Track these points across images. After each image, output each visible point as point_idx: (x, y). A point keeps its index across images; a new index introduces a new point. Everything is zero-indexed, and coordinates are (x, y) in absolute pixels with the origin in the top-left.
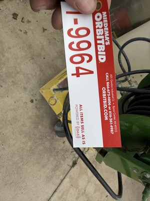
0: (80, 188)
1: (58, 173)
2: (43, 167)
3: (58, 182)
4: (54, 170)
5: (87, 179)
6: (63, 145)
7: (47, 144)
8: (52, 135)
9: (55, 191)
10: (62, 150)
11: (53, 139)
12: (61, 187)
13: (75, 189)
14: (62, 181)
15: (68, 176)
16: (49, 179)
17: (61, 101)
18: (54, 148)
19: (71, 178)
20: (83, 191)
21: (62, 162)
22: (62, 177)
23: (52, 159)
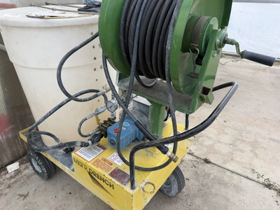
0: (230, 151)
1: (226, 179)
2: (228, 200)
3: (236, 177)
4: (226, 185)
5: (218, 144)
6: (191, 180)
7: (198, 201)
8: (184, 198)
9: (247, 178)
10: (197, 179)
11: (188, 195)
12: (240, 172)
13: (234, 155)
14: (233, 172)
15: (224, 166)
16: (237, 188)
17: (146, 177)
18: (200, 190)
19: (225, 162)
20: (231, 146)
21: (212, 176)
22: (229, 173)
23: (214, 191)
